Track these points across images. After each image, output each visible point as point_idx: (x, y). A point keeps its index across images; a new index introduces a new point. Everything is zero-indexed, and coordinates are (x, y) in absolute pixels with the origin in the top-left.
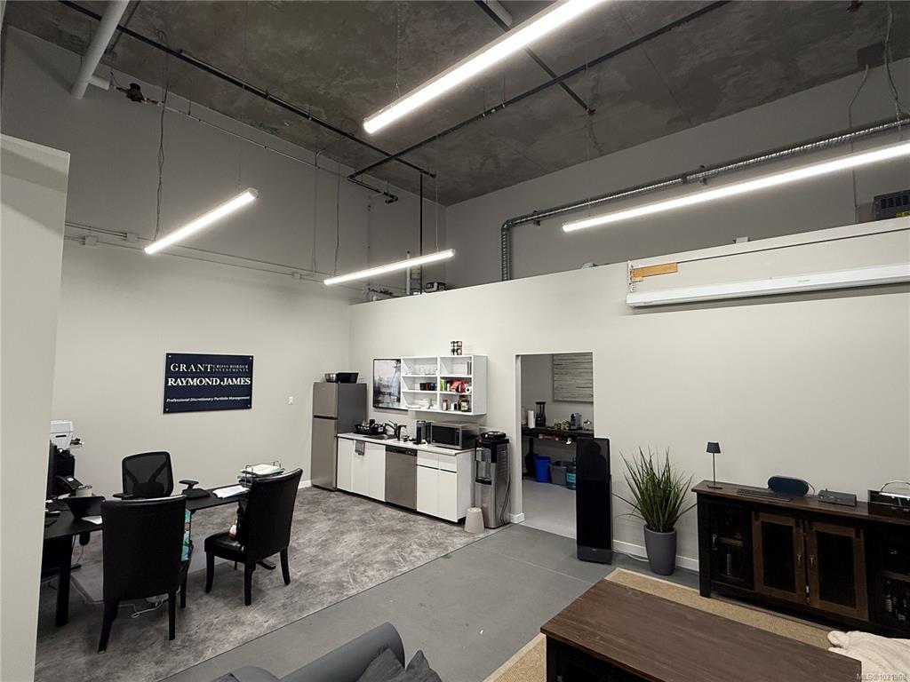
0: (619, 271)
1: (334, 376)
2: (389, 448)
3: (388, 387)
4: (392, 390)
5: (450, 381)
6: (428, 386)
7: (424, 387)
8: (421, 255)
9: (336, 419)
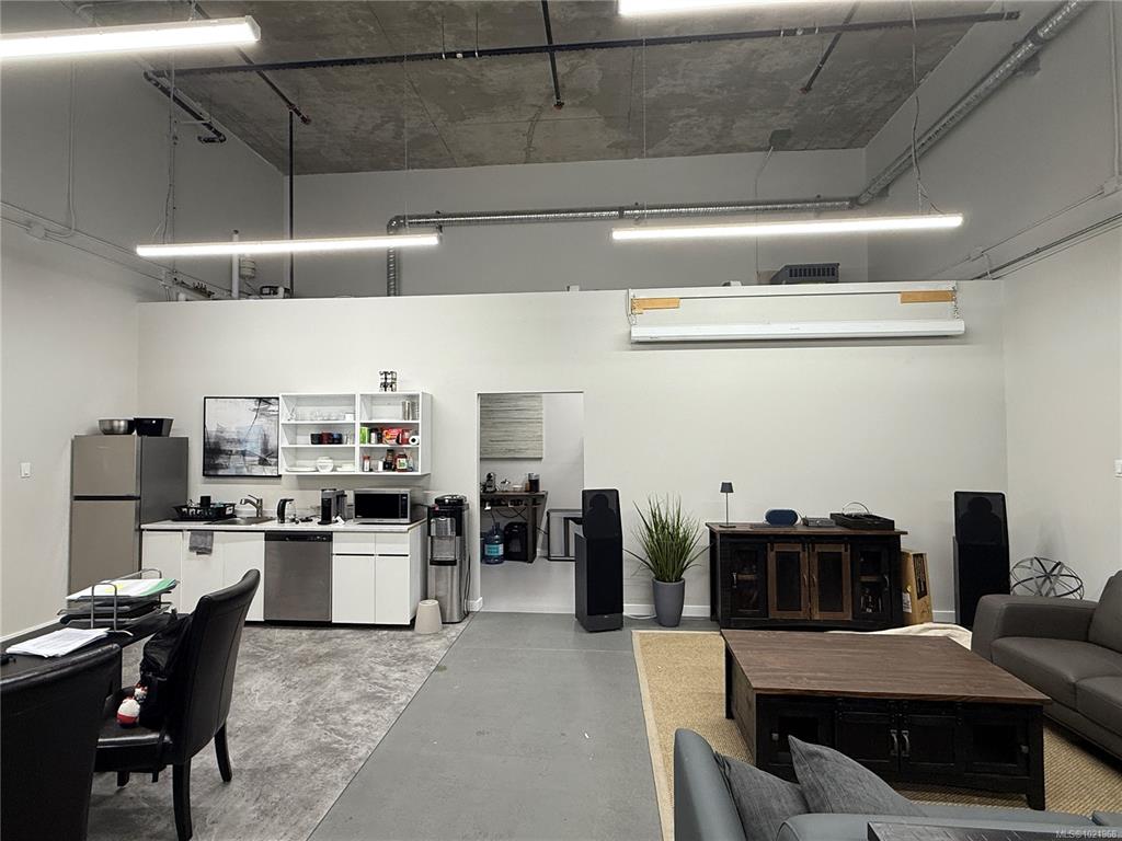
0: (616, 299)
1: (122, 423)
2: (270, 536)
3: (239, 441)
4: (248, 447)
5: (377, 430)
6: (326, 437)
7: (318, 439)
8: (292, 238)
9: (140, 498)
